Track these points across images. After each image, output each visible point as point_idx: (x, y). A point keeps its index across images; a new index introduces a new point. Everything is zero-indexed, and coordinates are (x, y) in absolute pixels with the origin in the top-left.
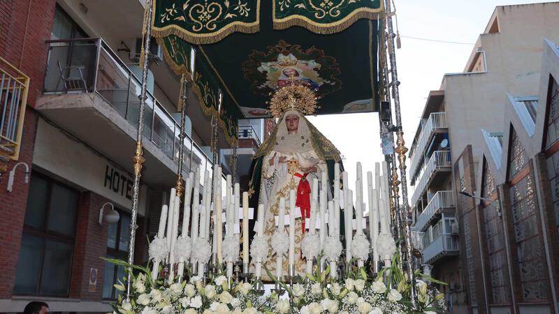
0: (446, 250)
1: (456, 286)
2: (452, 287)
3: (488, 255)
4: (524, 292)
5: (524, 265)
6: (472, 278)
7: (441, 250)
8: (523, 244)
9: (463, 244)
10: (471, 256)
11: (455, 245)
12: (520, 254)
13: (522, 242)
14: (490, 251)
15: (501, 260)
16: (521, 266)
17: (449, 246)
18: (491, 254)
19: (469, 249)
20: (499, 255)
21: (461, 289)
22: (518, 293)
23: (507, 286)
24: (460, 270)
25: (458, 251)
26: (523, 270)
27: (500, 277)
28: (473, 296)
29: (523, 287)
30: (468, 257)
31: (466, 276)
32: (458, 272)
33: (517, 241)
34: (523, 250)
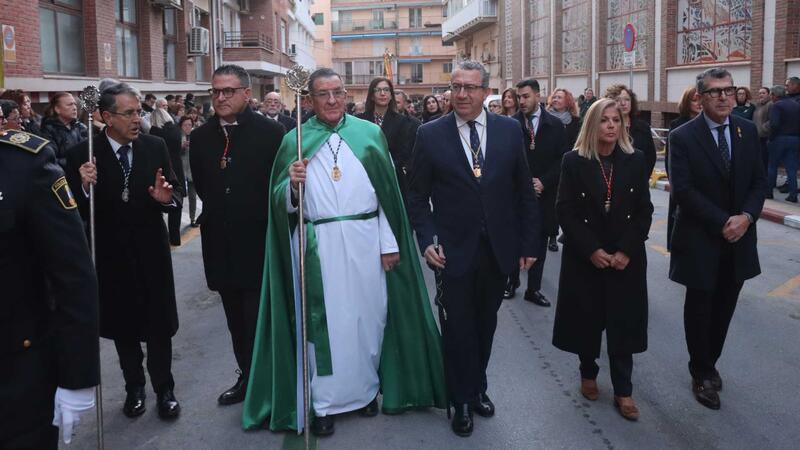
0: (482, 16)
1: (489, 58)
2: (486, 58)
3: (529, 22)
4: (564, 63)
5: (568, 34)
6: (509, 47)
7: (477, 16)
8: (569, 11)
9: (502, 9)
10: (510, 23)
11: (492, 11)
12: (565, 23)
13: (568, 8)
14: (532, 18)
15: (544, 29)
16: (564, 34)
17: (485, 12)
18: (533, 22)
19: (508, 15)
20: (541, 23)
21: (496, 61)
22: (558, 64)
23: (547, 57)
24: (496, 40)
25: (496, 18)
26: (566, 40)
27: (540, 48)
28: (509, 69)
29: (564, 58)
30: (507, 24)
31: (503, 45)
32: (493, 41)
33: (564, 7)
34: (569, 18)
